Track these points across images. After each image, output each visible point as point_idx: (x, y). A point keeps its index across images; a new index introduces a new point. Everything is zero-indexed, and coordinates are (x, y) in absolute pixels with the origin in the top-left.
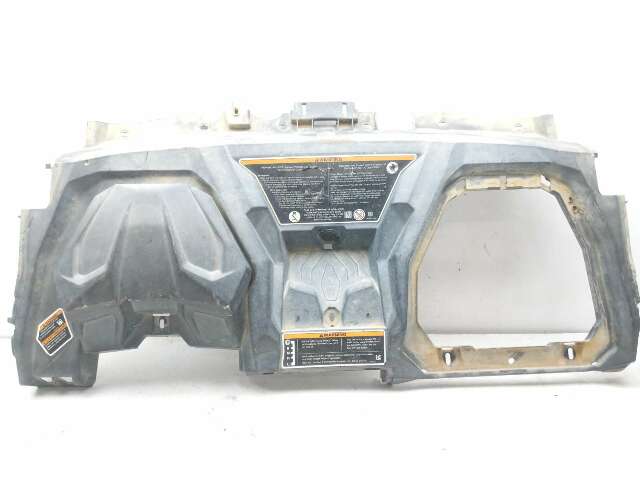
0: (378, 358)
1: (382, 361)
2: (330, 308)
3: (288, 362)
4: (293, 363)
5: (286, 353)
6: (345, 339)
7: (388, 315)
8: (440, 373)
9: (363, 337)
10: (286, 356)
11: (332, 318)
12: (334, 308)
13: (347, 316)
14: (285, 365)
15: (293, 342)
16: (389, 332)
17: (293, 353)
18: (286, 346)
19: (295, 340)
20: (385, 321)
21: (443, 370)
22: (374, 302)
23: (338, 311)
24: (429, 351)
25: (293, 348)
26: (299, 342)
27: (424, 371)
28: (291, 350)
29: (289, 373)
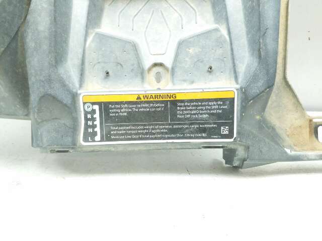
0: (225, 130)
1: (230, 135)
2: (155, 65)
3: (89, 136)
4: (98, 138)
5: (86, 124)
6: (175, 103)
7: (242, 68)
8: (311, 154)
9: (202, 100)
10: (87, 127)
11: (158, 78)
12: (161, 65)
13: (178, 72)
14: (86, 140)
15: (96, 107)
16: (244, 92)
17: (97, 122)
18: (86, 113)
19: (99, 104)
20: (236, 78)
21: (313, 149)
22: (219, 51)
23: (166, 69)
24: (298, 122)
25: (97, 116)
26: (105, 107)
27: (288, 151)
28: (93, 119)
29: (93, 152)
